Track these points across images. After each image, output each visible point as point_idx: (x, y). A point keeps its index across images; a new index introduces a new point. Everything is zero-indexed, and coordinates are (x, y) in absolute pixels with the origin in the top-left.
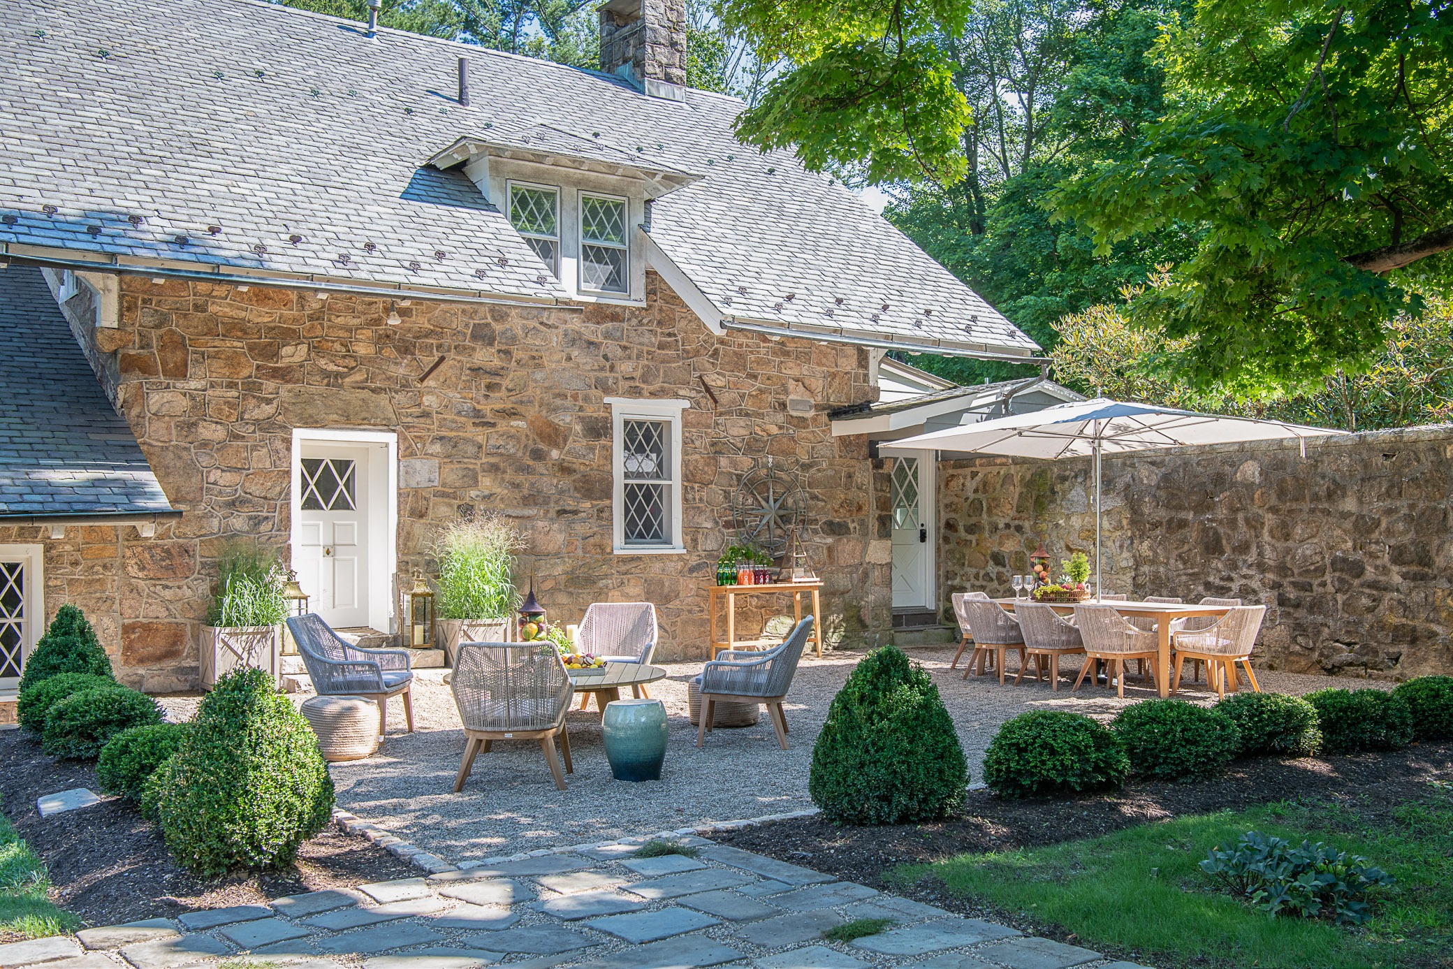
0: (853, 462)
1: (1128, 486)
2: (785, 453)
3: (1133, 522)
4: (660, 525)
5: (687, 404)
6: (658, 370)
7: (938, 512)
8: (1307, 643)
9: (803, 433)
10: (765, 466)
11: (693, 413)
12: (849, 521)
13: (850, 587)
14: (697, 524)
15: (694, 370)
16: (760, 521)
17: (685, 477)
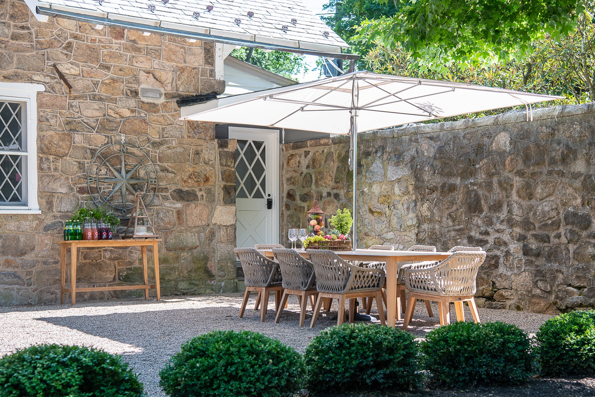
0: (201, 142)
1: (413, 158)
2: (138, 133)
3: (417, 188)
4: (19, 190)
5: (41, 88)
7: (281, 185)
8: (546, 287)
9: (154, 116)
10: (119, 142)
11: (47, 96)
12: (197, 190)
13: (198, 244)
14: (53, 189)
15: (48, 59)
16: (113, 189)
17: (41, 150)
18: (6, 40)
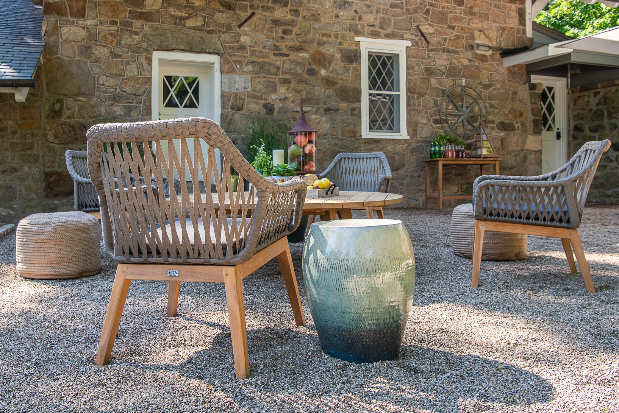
0: (517, 84)
2: (474, 77)
4: (392, 121)
5: (409, 43)
6: (390, 21)
7: (569, 120)
9: (485, 65)
10: (460, 85)
11: (413, 49)
12: (515, 122)
13: (515, 165)
14: (417, 120)
15: (414, 22)
16: (458, 120)
17: (409, 90)
18: (387, 8)
